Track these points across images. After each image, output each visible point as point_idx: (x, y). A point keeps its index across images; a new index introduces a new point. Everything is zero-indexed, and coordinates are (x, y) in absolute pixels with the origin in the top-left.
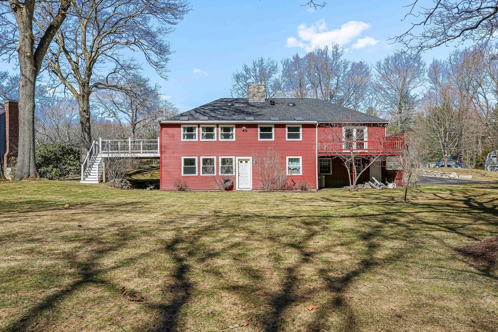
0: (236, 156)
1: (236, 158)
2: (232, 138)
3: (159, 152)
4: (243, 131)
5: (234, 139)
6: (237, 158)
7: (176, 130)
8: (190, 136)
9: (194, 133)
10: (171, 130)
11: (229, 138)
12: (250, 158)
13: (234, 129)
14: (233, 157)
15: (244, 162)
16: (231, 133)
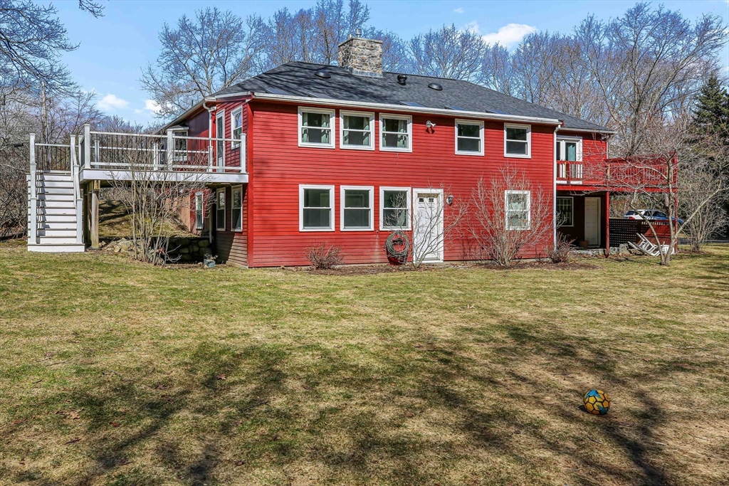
0: (413, 186)
1: (414, 190)
2: (404, 145)
3: (243, 171)
4: (427, 131)
5: (410, 149)
6: (417, 191)
7: (287, 117)
8: (315, 136)
9: (323, 128)
10: (274, 118)
11: (395, 145)
12: (440, 191)
13: (410, 126)
14: (408, 189)
15: (426, 200)
16: (400, 133)
